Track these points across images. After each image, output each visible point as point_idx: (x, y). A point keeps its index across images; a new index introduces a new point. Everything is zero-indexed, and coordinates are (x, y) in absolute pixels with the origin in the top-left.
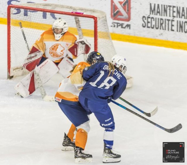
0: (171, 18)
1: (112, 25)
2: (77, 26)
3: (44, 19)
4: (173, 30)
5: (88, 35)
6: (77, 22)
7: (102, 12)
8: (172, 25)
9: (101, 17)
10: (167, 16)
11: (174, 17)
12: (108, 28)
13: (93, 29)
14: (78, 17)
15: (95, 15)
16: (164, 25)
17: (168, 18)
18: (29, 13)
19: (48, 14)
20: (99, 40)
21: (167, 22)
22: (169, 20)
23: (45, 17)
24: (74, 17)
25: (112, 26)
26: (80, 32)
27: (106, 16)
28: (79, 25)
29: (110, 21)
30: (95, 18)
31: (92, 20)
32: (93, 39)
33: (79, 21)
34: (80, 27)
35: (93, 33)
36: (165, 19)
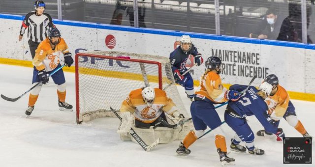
0: (232, 63)
2: (142, 72)
3: (111, 67)
4: (235, 75)
5: (153, 80)
6: (143, 68)
7: (166, 59)
8: (234, 70)
9: (165, 62)
10: (228, 61)
11: (235, 61)
13: (157, 75)
14: (142, 63)
15: (160, 61)
16: (225, 70)
17: (230, 62)
18: (96, 61)
19: (114, 61)
21: (229, 66)
22: (230, 65)
23: (111, 64)
24: (138, 64)
26: (146, 78)
28: (144, 71)
30: (158, 63)
31: (157, 66)
33: (144, 67)
34: (145, 73)
35: (158, 79)
36: (227, 64)
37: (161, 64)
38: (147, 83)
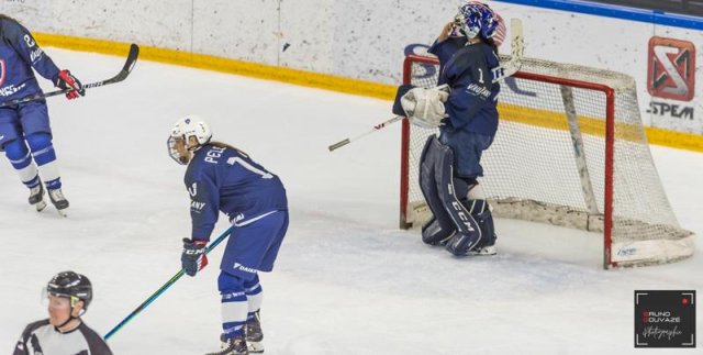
1: (649, 108)
2: (566, 109)
5: (592, 131)
6: (568, 100)
7: (626, 78)
9: (622, 87)
12: (639, 116)
13: (604, 117)
14: (568, 87)
15: (609, 83)
20: (619, 144)
24: (558, 86)
25: (648, 111)
26: (574, 124)
27: (635, 87)
28: (572, 107)
29: (645, 98)
30: (609, 92)
31: (603, 96)
32: (602, 140)
33: (571, 96)
34: (574, 112)
35: (604, 128)
37: (612, 90)
38: (576, 136)
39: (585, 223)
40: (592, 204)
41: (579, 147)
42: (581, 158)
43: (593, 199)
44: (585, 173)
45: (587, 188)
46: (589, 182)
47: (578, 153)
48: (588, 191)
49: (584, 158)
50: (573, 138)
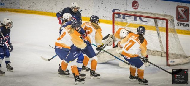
1: (177, 24)
2: (155, 25)
3: (135, 21)
5: (162, 30)
6: (156, 23)
7: (171, 17)
9: (170, 19)
12: (174, 26)
13: (165, 27)
14: (156, 19)
15: (167, 18)
18: (126, 17)
19: (138, 18)
20: (170, 34)
23: (135, 19)
24: (153, 19)
25: (177, 25)
26: (158, 29)
27: (173, 19)
28: (157, 24)
29: (176, 22)
30: (165, 19)
31: (165, 21)
32: (165, 33)
33: (157, 22)
34: (157, 26)
35: (166, 30)
37: (167, 20)
38: (158, 32)
39: (161, 55)
40: (163, 50)
41: (159, 35)
42: (160, 38)
43: (163, 48)
44: (161, 42)
45: (161, 46)
46: (162, 44)
47: (159, 36)
48: (162, 46)
49: (161, 38)
50: (157, 33)
